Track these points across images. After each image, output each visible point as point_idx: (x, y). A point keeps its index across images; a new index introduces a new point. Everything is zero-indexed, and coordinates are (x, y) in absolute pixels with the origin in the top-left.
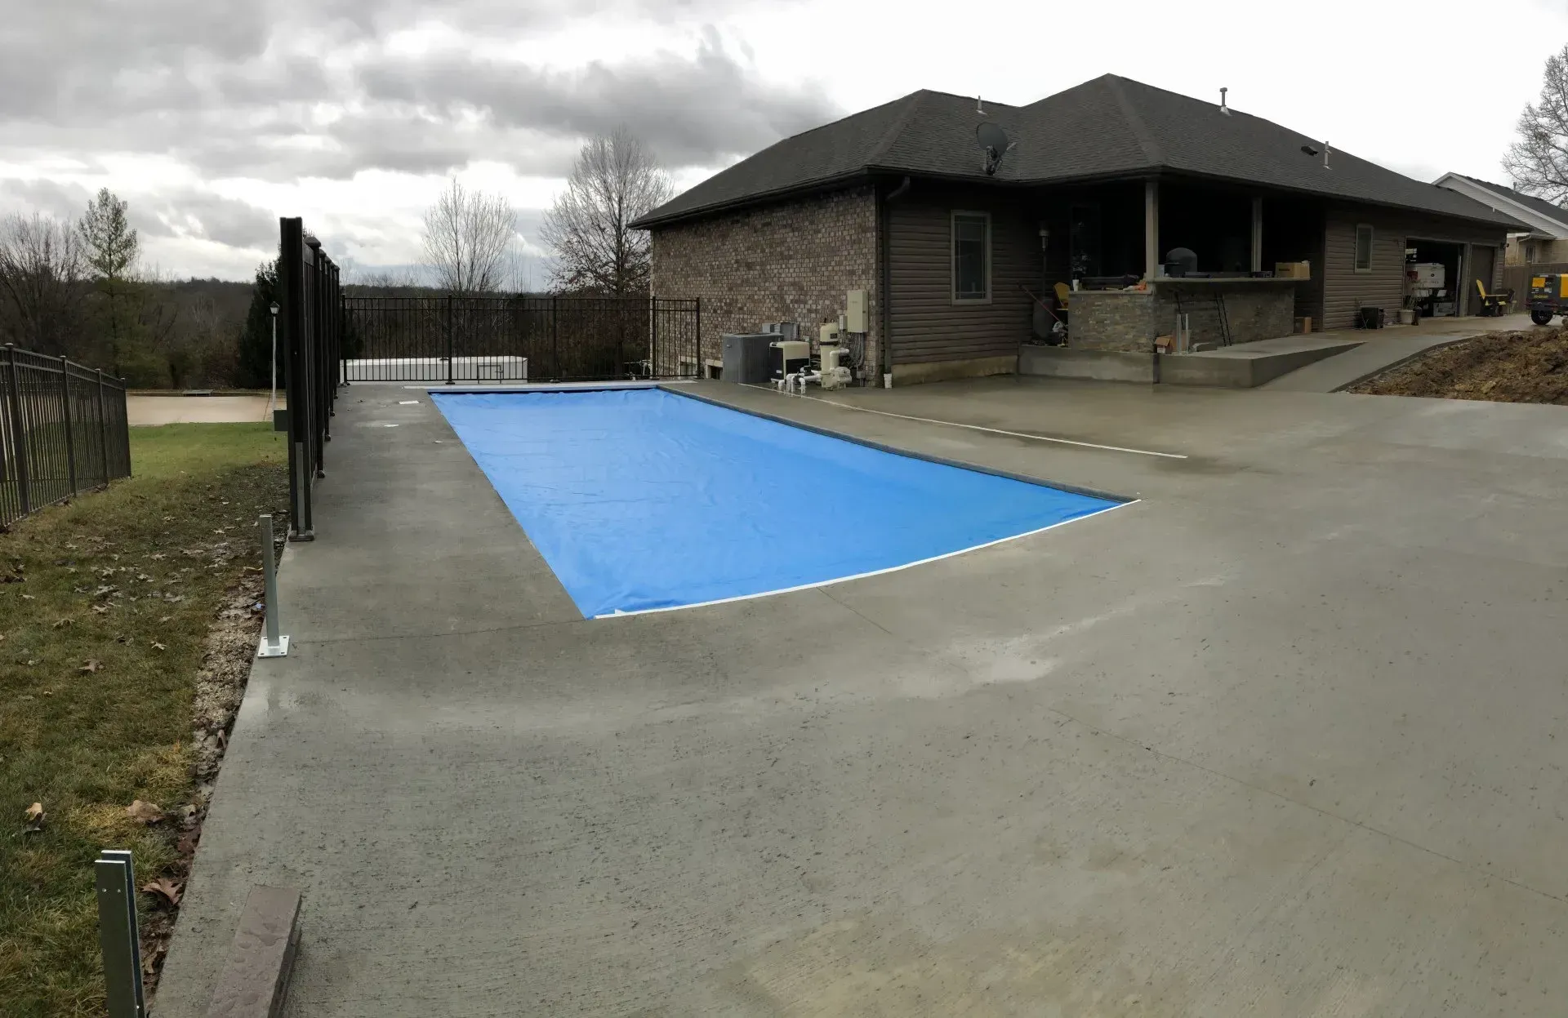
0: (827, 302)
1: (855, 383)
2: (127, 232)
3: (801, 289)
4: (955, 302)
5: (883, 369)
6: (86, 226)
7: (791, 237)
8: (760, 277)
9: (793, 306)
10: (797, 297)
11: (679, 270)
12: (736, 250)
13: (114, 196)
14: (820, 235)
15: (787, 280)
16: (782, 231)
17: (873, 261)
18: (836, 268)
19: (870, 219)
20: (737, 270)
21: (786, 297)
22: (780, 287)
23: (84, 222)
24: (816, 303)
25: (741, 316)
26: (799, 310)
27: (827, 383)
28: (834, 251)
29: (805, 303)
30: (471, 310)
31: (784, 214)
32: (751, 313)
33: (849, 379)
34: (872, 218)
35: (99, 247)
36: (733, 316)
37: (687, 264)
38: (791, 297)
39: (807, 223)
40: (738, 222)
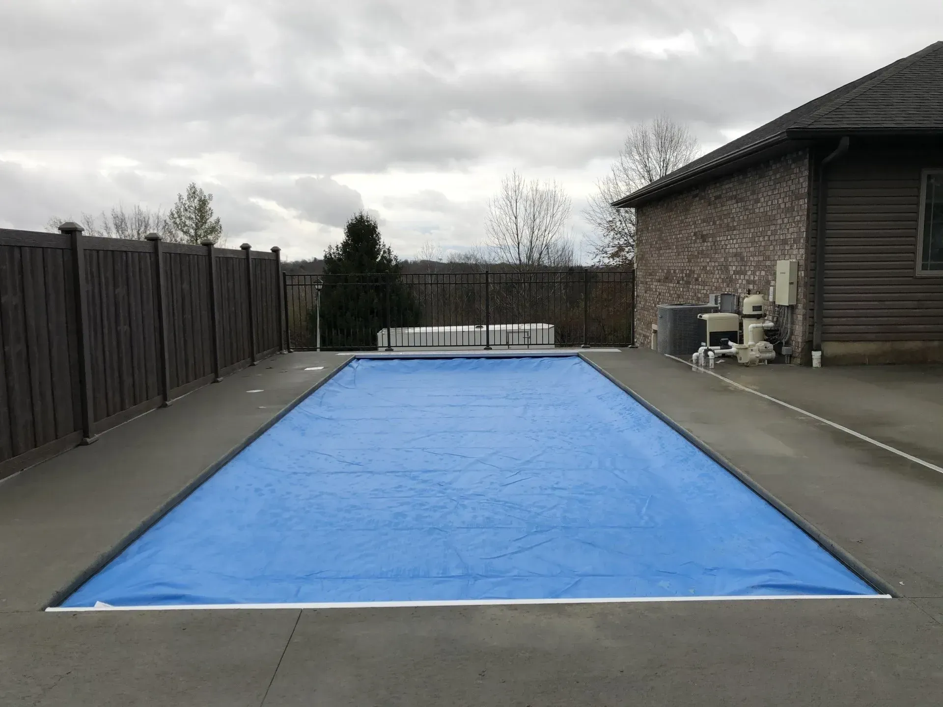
0: (763, 273)
1: (779, 359)
2: (212, 220)
3: (742, 259)
4: (919, 272)
5: (810, 346)
6: (176, 216)
7: (735, 208)
8: (712, 248)
9: (735, 276)
10: (738, 269)
11: (654, 243)
12: (695, 223)
13: (201, 190)
14: (759, 205)
15: (731, 251)
16: (729, 203)
17: (803, 229)
18: (772, 238)
19: (804, 186)
20: (695, 242)
21: (730, 267)
22: (726, 259)
23: (174, 212)
24: (754, 273)
25: (697, 287)
26: (740, 281)
27: (744, 359)
28: (771, 220)
29: (745, 274)
30: (530, 283)
31: (731, 185)
32: (704, 284)
33: (773, 354)
34: (805, 184)
35: (185, 233)
36: (691, 286)
37: (660, 238)
38: (734, 268)
39: (749, 193)
40: (696, 196)
